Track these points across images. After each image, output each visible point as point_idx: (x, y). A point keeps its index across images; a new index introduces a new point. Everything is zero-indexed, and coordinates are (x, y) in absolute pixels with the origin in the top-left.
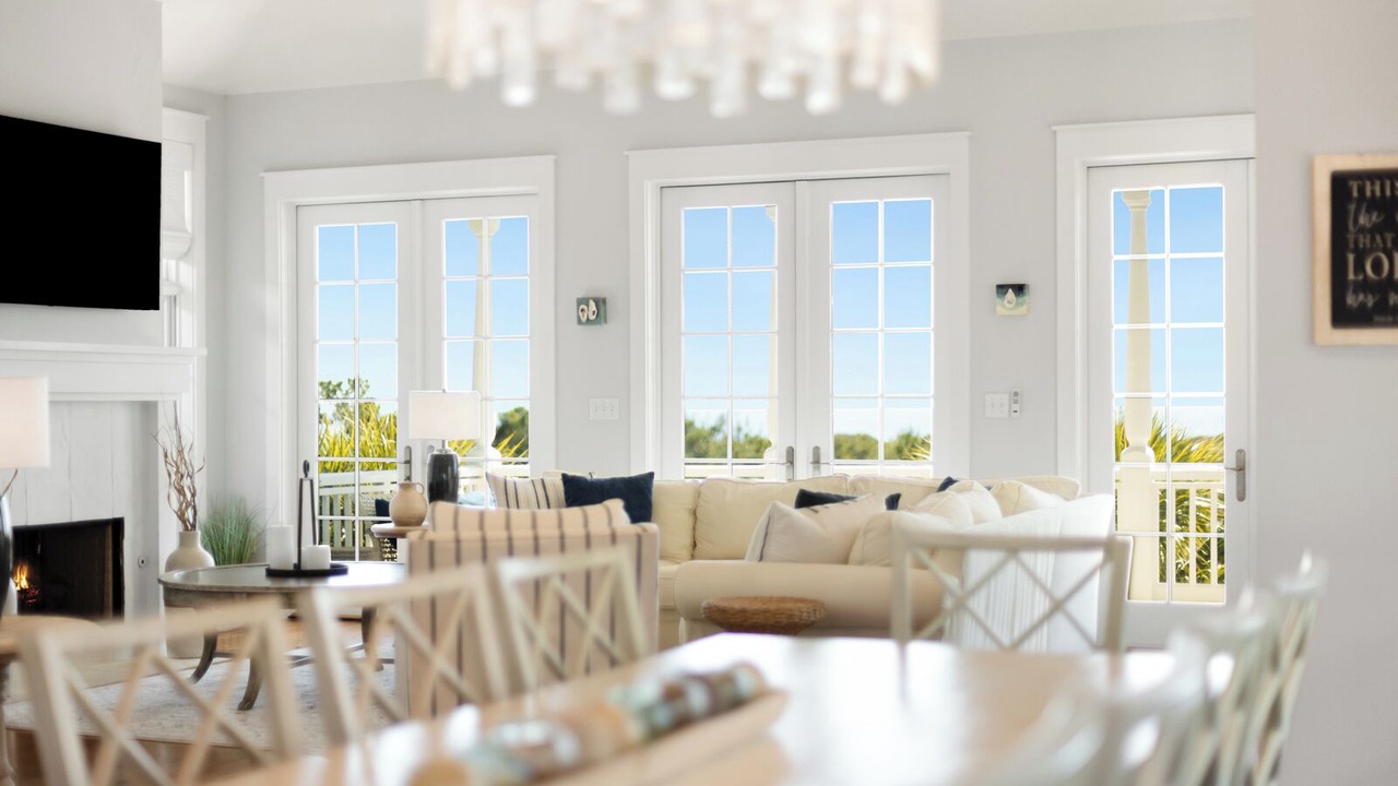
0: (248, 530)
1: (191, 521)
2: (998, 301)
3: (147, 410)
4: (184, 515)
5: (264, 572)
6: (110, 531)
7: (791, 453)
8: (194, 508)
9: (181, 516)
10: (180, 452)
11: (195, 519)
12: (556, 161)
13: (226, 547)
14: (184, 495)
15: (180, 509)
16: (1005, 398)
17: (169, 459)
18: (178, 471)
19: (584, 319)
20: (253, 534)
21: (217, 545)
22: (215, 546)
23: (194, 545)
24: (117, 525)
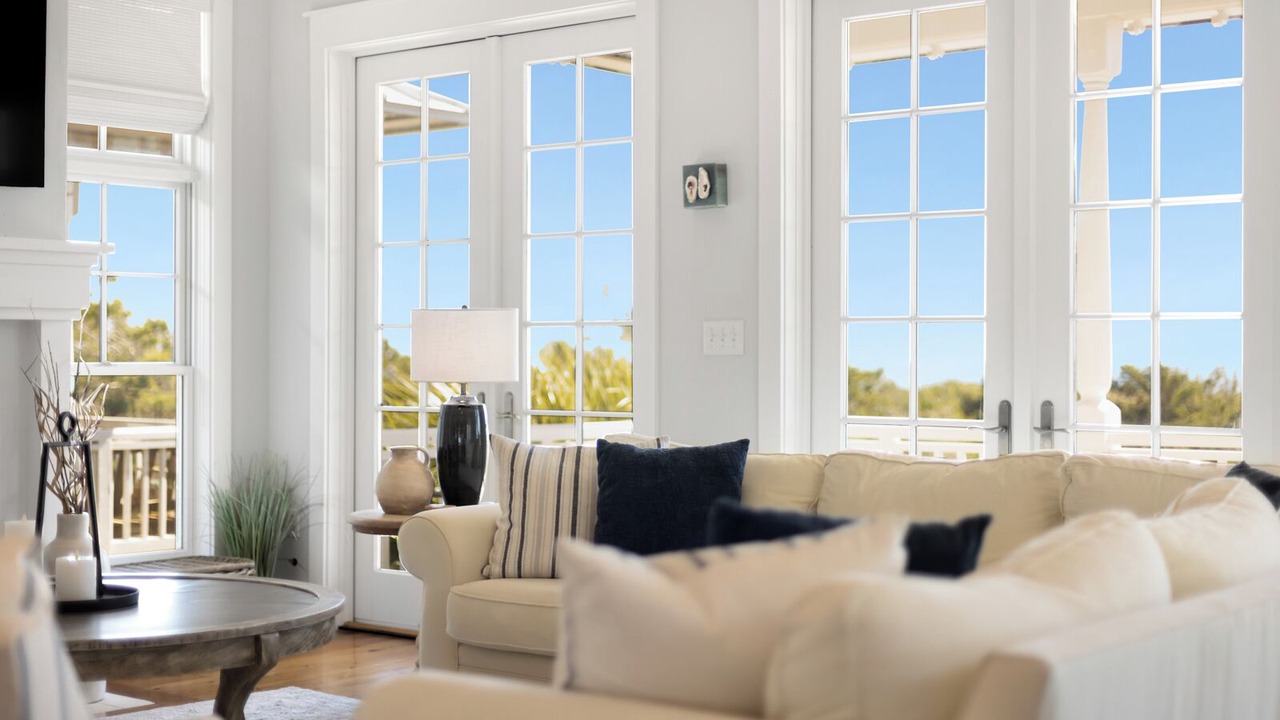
7: (1006, 409)
19: (692, 198)
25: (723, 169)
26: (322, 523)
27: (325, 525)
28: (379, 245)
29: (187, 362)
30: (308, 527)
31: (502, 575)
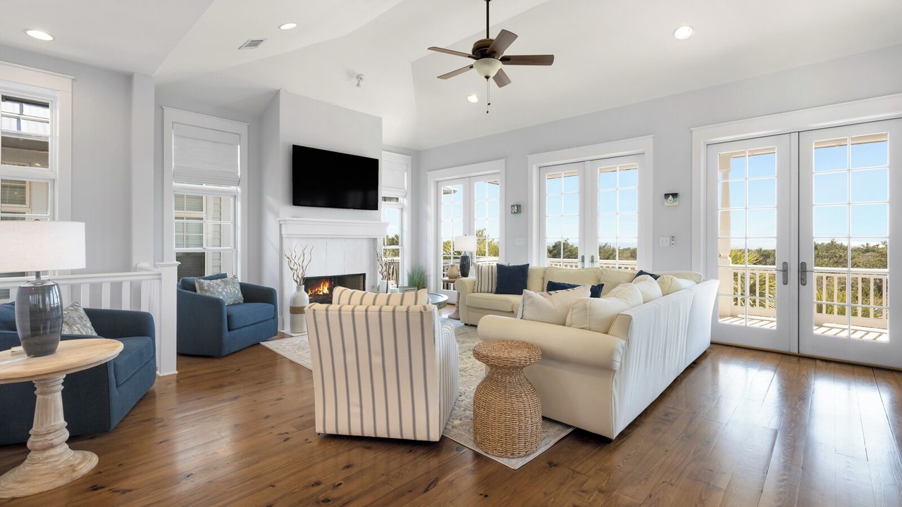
2: (665, 200)
6: (362, 276)
7: (583, 257)
12: (506, 161)
16: (668, 239)
19: (514, 212)
24: (364, 275)
25: (520, 206)
29: (402, 246)
31: (477, 292)
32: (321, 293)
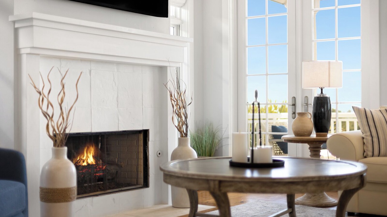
0: (213, 138)
1: (185, 132)
3: (162, 70)
4: (181, 128)
5: (228, 164)
6: (141, 136)
8: (187, 125)
9: (179, 129)
10: (179, 94)
11: (187, 131)
13: (203, 146)
14: (181, 117)
15: (179, 125)
17: (173, 98)
18: (177, 104)
20: (216, 141)
21: (199, 145)
22: (198, 146)
23: (186, 145)
24: (146, 134)
26: (228, 144)
27: (229, 145)
28: (247, 47)
30: (222, 146)
31: (373, 156)
32: (85, 164)
